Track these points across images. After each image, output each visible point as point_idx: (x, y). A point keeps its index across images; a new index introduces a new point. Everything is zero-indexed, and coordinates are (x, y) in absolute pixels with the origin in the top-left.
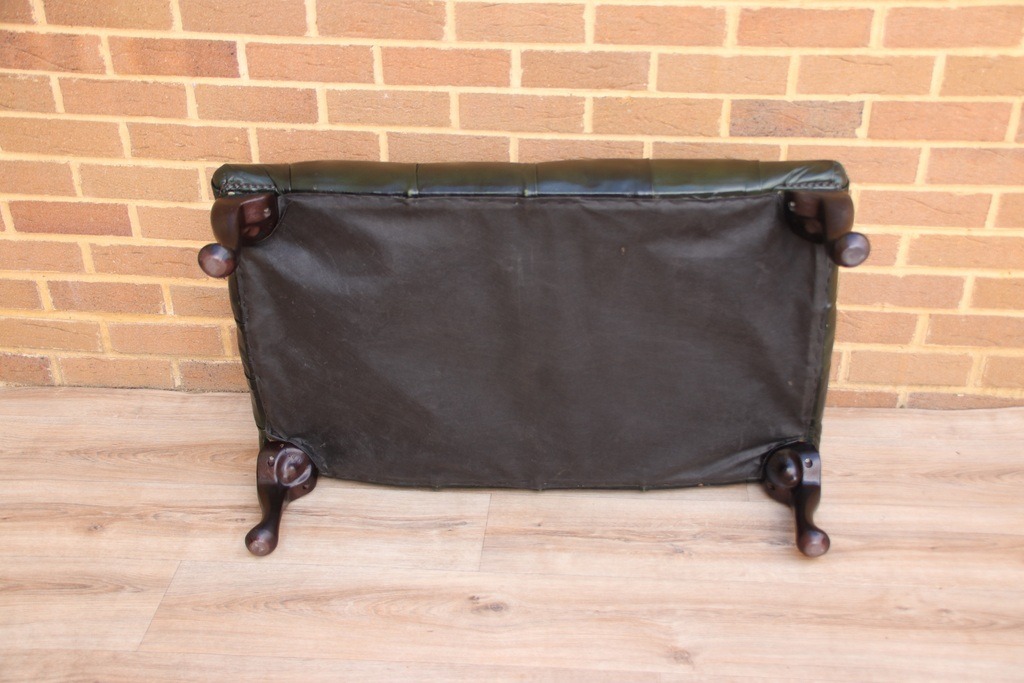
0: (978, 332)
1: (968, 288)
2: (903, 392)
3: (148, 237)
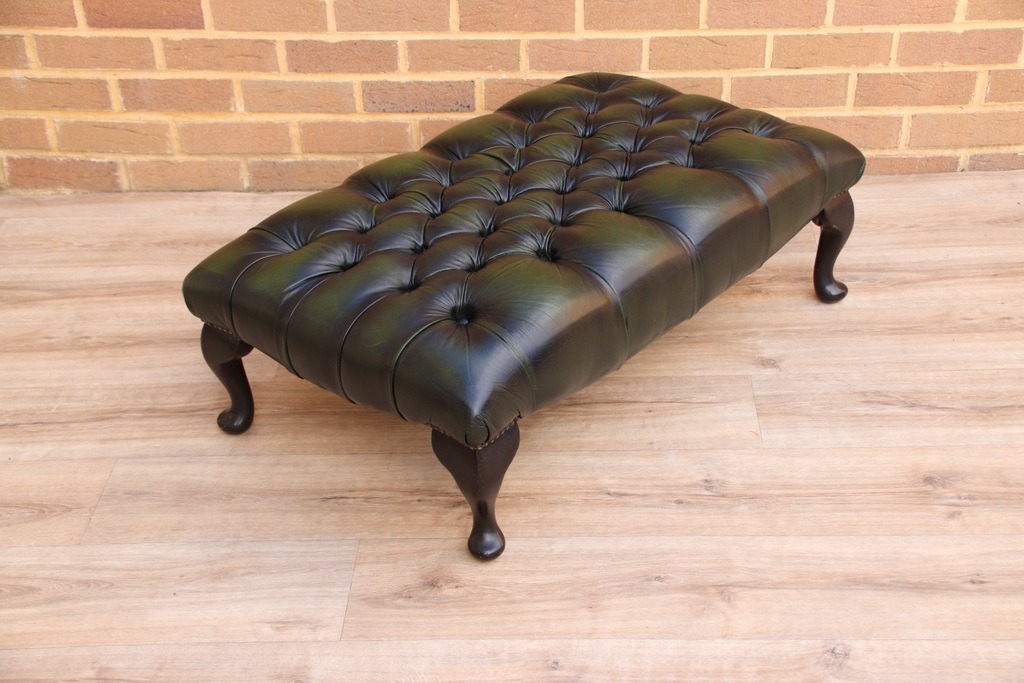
2: (964, 155)
3: (221, 30)
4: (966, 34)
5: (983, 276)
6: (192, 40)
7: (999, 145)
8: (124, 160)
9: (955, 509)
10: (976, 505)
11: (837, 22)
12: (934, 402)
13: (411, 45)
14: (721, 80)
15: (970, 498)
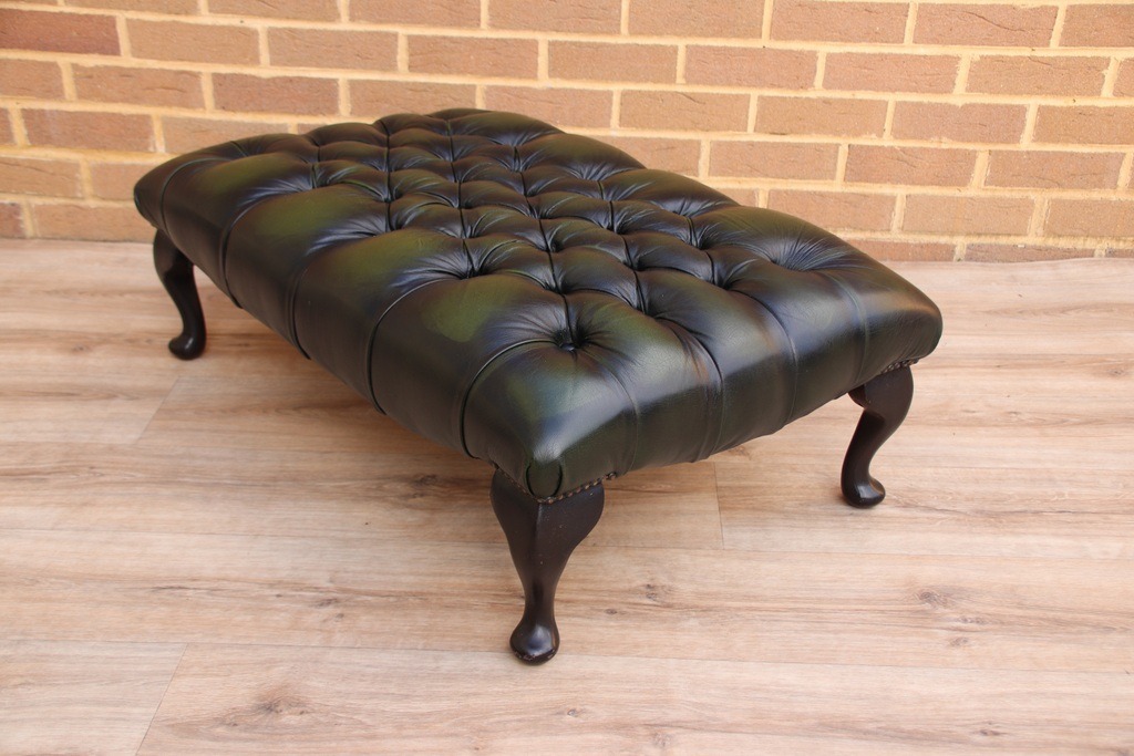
0: (1040, 171)
1: (1031, 118)
2: (960, 243)
3: (139, 57)
4: (967, 108)
5: (984, 367)
6: (106, 67)
7: (998, 234)
8: (29, 202)
9: (960, 635)
10: (986, 631)
11: (827, 85)
12: (932, 503)
13: (353, 84)
14: (699, 143)
15: (978, 621)
